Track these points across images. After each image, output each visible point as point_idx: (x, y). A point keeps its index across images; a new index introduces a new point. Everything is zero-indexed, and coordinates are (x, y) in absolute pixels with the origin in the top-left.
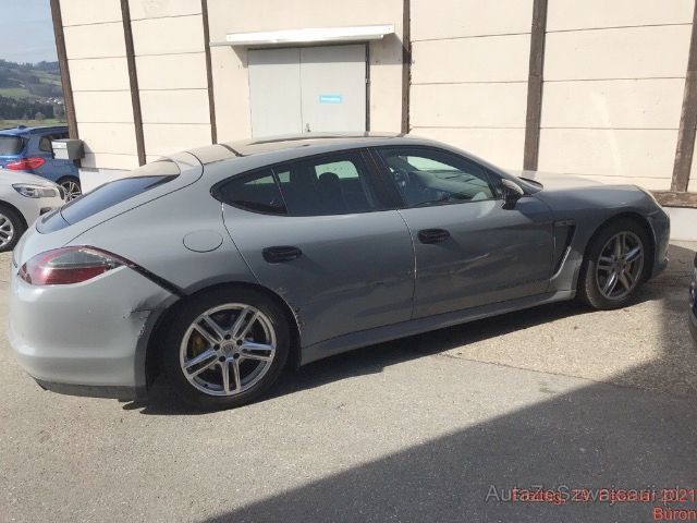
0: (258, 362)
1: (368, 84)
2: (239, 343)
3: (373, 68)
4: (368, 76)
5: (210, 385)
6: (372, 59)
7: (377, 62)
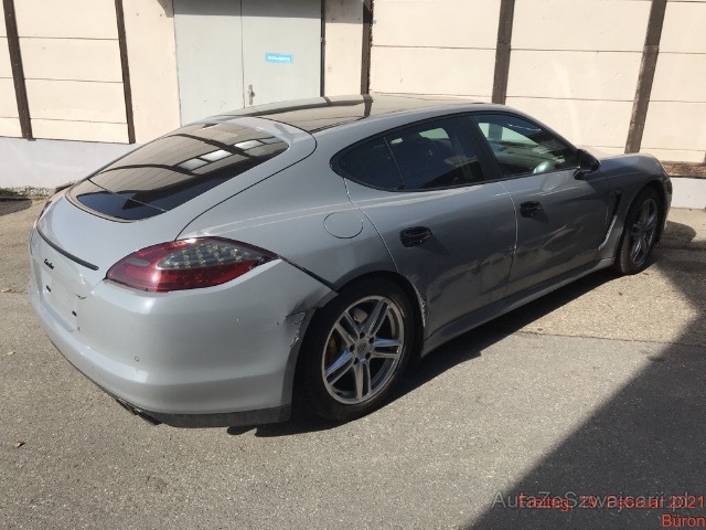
0: (384, 359)
1: (323, 44)
2: (371, 341)
3: (328, 26)
4: (323, 35)
5: (344, 393)
6: (328, 16)
7: (334, 20)
